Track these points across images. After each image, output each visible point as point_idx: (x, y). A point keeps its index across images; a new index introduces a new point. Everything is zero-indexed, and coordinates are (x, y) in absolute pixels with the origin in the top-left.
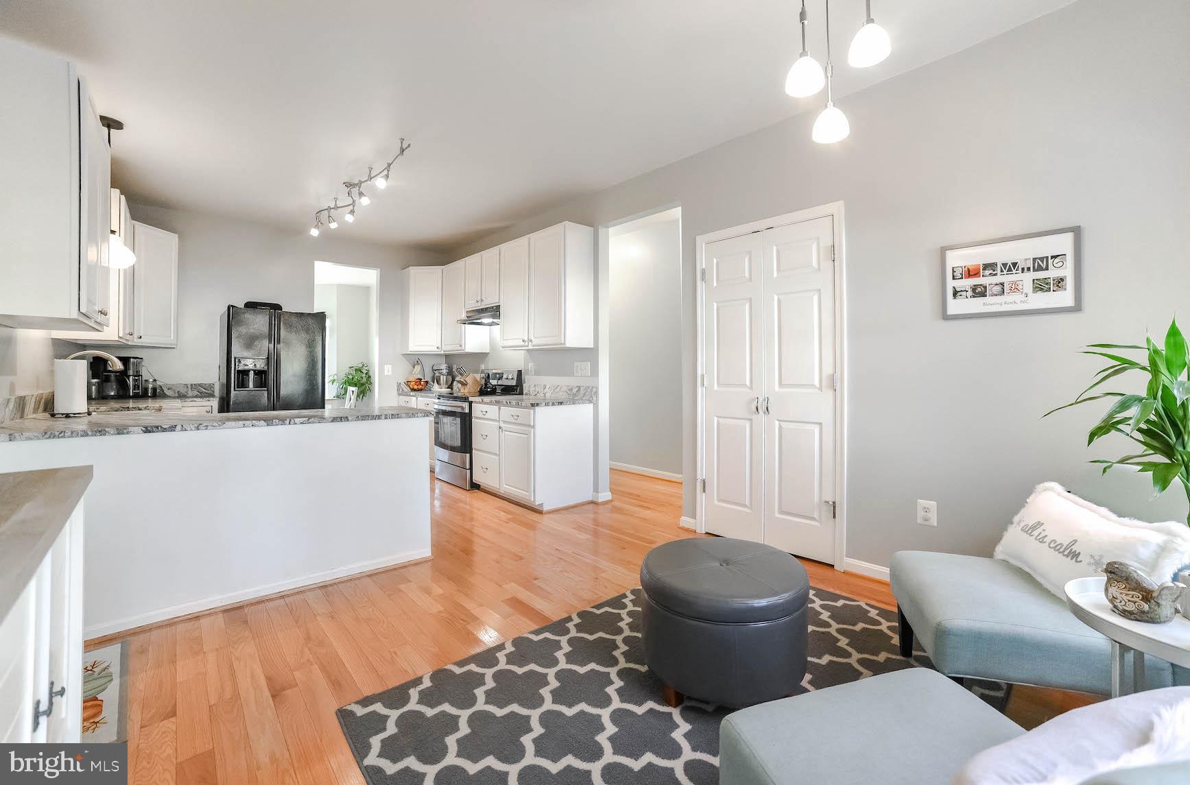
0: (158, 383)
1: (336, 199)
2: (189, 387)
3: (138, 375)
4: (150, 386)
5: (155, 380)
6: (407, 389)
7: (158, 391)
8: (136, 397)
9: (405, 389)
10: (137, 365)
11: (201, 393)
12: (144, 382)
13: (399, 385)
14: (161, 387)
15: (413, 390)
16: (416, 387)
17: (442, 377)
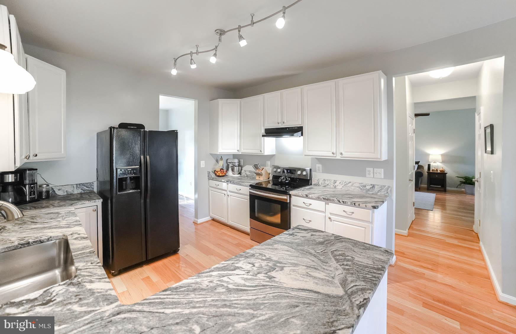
0: (50, 186)
1: (197, 46)
2: (75, 186)
3: (33, 183)
4: (44, 190)
5: (48, 185)
6: (213, 176)
7: (50, 192)
8: (32, 201)
9: (212, 175)
10: (32, 175)
11: (84, 190)
12: (38, 187)
13: (209, 173)
14: (53, 189)
15: (219, 176)
16: (221, 175)
17: (235, 167)
